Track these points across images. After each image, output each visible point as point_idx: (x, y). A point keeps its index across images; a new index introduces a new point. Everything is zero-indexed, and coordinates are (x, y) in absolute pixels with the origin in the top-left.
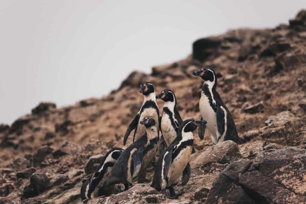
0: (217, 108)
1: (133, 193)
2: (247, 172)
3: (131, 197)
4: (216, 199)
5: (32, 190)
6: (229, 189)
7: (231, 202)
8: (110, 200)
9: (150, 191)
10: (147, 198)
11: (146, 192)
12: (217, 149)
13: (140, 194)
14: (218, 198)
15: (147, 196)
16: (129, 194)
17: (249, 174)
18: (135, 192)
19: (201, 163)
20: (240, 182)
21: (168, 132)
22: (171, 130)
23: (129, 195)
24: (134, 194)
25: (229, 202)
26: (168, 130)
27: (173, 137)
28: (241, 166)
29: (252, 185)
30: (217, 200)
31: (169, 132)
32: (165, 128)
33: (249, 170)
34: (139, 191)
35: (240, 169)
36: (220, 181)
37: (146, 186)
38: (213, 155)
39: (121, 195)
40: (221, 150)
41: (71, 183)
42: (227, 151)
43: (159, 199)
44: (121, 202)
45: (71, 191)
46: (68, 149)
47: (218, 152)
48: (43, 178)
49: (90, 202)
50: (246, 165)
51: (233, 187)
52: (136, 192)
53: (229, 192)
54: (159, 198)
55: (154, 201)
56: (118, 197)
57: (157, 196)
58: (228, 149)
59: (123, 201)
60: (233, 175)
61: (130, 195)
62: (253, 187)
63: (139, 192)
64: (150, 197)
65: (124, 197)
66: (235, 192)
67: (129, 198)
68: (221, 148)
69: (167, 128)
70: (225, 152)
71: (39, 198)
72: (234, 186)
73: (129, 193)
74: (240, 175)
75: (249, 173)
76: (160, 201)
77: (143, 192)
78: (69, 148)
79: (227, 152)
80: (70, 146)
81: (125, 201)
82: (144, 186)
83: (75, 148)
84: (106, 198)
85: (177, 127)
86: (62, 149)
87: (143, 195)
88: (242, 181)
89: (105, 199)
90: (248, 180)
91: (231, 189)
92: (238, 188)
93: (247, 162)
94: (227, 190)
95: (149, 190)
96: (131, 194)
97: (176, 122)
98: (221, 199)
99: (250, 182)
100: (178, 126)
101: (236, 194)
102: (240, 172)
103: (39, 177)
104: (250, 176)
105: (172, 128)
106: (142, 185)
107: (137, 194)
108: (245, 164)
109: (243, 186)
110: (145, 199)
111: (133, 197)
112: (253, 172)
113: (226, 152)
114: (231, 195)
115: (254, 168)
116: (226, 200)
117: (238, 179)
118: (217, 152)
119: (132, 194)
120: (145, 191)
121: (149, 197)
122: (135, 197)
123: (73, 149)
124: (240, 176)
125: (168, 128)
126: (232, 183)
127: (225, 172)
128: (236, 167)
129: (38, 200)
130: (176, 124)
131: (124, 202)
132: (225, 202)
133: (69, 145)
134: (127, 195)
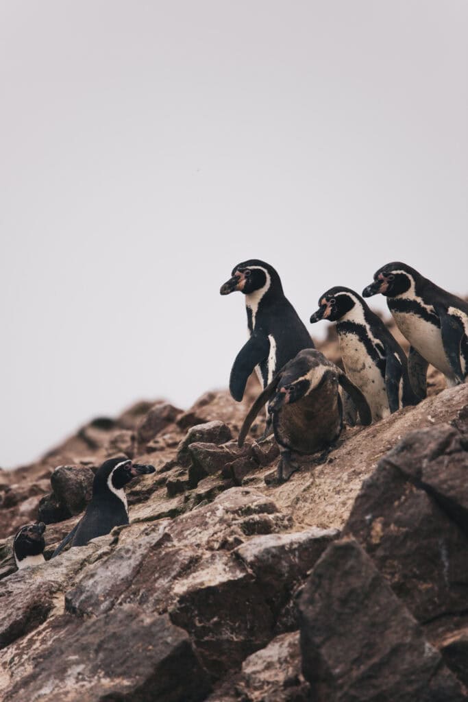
0: (440, 318)
1: (218, 509)
2: (441, 458)
3: (213, 520)
4: (368, 522)
5: (58, 506)
6: (399, 498)
7: (401, 529)
8: (169, 528)
9: (256, 506)
10: (245, 523)
11: (249, 508)
12: (439, 405)
13: (234, 512)
14: (371, 521)
15: (247, 519)
16: (210, 513)
17: (446, 462)
18: (222, 507)
19: (397, 438)
20: (423, 479)
21: (359, 372)
22: (367, 366)
23: (208, 514)
24: (220, 513)
25: (396, 529)
26: (359, 366)
27: (373, 382)
28: (430, 443)
29: (452, 488)
30: (370, 524)
31: (362, 372)
32: (352, 363)
33: (448, 450)
34: (233, 506)
35: (425, 449)
36: (378, 479)
37: (251, 493)
38: (429, 418)
39: (192, 515)
40: (449, 406)
41: (144, 489)
42: (462, 407)
43: (276, 524)
44: (188, 532)
45: (140, 508)
46: (212, 411)
47: (441, 412)
48: (83, 478)
49: (126, 533)
50: (441, 440)
51: (407, 492)
52: (224, 509)
53: (399, 506)
54: (274, 522)
55: (263, 530)
56: (186, 521)
57: (270, 518)
58: (464, 405)
59: (195, 531)
60: (410, 465)
61: (211, 515)
62: (452, 493)
63: (231, 508)
64: (253, 519)
65: (197, 520)
66: (410, 507)
67: (206, 523)
68: (449, 400)
69: (357, 361)
70: (457, 411)
71: (67, 526)
72: (411, 491)
73: (209, 511)
74: (425, 463)
75: (446, 459)
76: (277, 530)
77: (240, 509)
78: (215, 408)
79: (461, 410)
80: (217, 404)
81: (198, 530)
82: (247, 493)
83: (230, 409)
84: (160, 524)
85: (382, 357)
86: (198, 411)
87: (239, 516)
88: (429, 478)
89: (156, 526)
90: (443, 476)
91: (403, 498)
92: (418, 496)
93: (443, 432)
94: (395, 500)
95: (255, 503)
96: (213, 512)
97: (377, 345)
98: (380, 522)
99: (445, 481)
100: (383, 354)
101: (411, 511)
102: (426, 456)
103: (71, 475)
104: (447, 466)
105: (369, 361)
106: (243, 492)
107: (227, 512)
108: (439, 437)
109: (430, 490)
110: (241, 524)
111: (217, 519)
112: (457, 456)
113: (459, 412)
114: (401, 511)
115: (458, 446)
116: (389, 525)
117: (419, 472)
118: (439, 410)
119: (215, 513)
120: (245, 505)
121: (251, 521)
122: (222, 521)
123: (224, 411)
124: (424, 465)
125: (361, 362)
126: (405, 483)
127: (392, 456)
128: (417, 445)
129: (63, 531)
130: (378, 351)
131: (195, 533)
132: (387, 530)
133: (216, 401)
134: (203, 516)
